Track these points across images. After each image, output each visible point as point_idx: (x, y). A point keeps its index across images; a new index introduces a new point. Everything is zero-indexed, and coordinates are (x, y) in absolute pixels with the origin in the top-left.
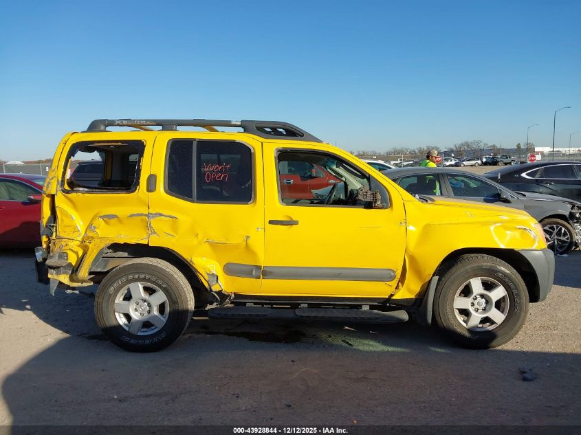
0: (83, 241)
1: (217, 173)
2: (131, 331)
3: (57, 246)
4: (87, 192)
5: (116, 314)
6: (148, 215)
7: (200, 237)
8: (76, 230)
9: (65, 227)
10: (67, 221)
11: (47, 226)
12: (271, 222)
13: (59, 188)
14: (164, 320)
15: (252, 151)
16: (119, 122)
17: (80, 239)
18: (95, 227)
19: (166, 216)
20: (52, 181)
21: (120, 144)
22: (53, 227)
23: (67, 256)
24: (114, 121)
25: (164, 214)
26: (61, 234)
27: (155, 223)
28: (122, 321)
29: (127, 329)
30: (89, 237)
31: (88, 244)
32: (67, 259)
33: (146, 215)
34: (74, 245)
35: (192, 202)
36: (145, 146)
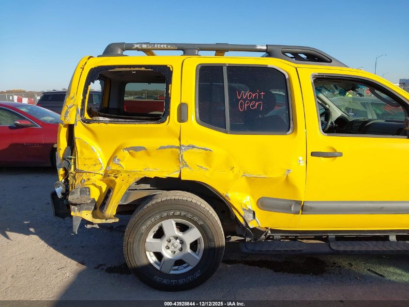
0: (106, 175)
1: (251, 101)
2: (163, 270)
3: (78, 181)
4: (110, 122)
5: (147, 253)
6: (180, 148)
7: (236, 170)
8: (97, 163)
9: (85, 159)
10: (87, 153)
11: (64, 159)
12: (313, 154)
13: (79, 118)
14: (198, 257)
15: (287, 77)
16: (138, 46)
17: (102, 172)
18: (119, 160)
19: (198, 148)
20: (71, 109)
21: (143, 69)
22: (71, 159)
23: (89, 191)
24: (132, 45)
25: (196, 146)
26: (80, 167)
27: (187, 156)
28: (152, 259)
29: (158, 268)
30: (113, 171)
31: (114, 178)
32: (89, 195)
33: (177, 147)
34: (97, 179)
35: (226, 132)
36: (172, 72)
